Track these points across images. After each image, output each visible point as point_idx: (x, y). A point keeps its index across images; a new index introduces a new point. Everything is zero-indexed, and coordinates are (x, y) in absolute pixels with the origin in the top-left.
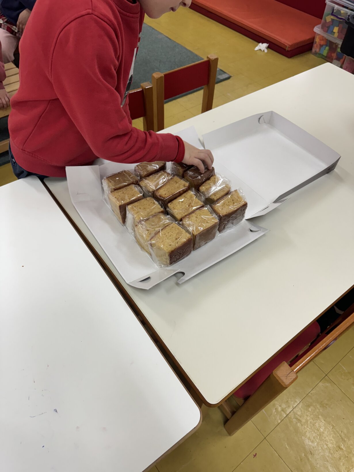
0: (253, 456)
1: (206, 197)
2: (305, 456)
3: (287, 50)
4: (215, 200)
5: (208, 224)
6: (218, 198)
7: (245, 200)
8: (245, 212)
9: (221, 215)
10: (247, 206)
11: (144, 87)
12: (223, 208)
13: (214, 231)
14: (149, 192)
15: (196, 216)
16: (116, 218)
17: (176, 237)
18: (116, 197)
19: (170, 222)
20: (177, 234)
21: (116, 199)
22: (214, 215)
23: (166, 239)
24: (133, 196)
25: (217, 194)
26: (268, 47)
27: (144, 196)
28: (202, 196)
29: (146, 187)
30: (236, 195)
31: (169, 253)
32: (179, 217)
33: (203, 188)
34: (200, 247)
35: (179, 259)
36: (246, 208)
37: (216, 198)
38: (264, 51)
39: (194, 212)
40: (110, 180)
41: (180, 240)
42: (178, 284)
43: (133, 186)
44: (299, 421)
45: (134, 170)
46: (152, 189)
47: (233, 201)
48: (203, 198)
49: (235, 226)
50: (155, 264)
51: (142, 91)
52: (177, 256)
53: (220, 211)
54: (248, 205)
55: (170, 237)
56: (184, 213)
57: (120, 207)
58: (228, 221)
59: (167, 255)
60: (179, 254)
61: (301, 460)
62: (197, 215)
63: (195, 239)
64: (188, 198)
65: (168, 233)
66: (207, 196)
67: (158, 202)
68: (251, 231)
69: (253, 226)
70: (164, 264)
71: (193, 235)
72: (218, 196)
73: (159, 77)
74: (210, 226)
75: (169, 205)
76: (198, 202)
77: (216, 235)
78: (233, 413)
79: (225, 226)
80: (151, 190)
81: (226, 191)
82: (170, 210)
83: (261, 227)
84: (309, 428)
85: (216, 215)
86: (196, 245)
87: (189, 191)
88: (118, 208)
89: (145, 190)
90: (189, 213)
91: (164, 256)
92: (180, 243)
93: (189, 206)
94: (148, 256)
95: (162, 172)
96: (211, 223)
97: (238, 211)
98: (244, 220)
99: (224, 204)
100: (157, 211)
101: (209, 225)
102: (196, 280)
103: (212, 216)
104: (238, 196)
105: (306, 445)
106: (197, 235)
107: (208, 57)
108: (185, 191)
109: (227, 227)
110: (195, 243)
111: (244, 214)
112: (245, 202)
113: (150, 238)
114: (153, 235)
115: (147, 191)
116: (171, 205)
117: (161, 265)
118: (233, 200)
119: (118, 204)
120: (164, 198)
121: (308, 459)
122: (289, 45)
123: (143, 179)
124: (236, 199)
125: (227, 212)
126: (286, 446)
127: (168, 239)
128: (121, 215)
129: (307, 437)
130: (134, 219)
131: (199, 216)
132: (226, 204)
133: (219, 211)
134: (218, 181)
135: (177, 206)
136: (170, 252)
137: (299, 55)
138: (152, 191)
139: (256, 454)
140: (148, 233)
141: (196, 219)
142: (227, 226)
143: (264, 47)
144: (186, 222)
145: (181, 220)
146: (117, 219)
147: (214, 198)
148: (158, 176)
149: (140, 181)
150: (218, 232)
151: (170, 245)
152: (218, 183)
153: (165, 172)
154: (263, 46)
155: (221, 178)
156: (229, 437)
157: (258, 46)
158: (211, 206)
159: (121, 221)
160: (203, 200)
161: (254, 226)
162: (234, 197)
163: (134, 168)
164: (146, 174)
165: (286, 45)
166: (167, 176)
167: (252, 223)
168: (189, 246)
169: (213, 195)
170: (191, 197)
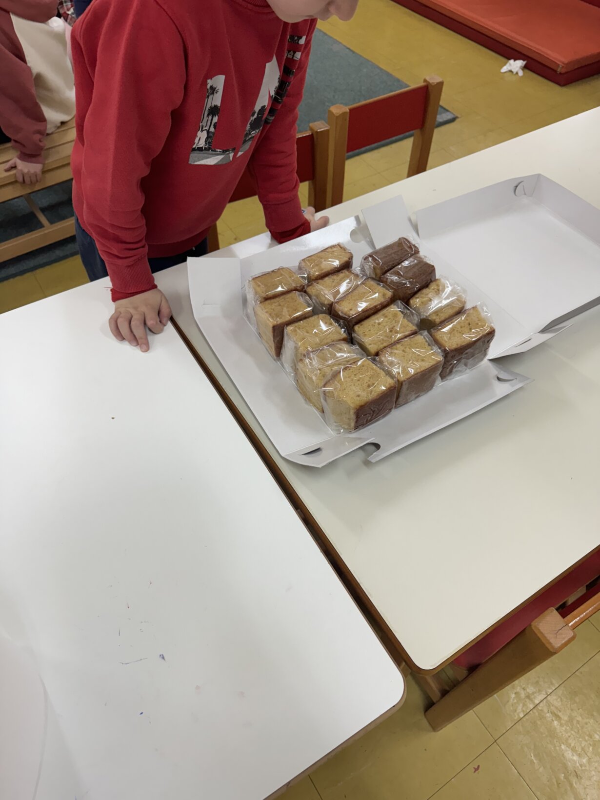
0: (474, 770)
1: (422, 317)
2: (565, 778)
3: (558, 73)
4: (437, 323)
5: (424, 363)
6: (443, 318)
7: (492, 325)
8: (489, 347)
9: (447, 349)
10: (494, 336)
11: (315, 130)
12: (450, 337)
13: (433, 376)
14: (323, 305)
15: (402, 348)
16: (266, 347)
17: (369, 383)
18: (267, 312)
19: (358, 358)
20: (370, 378)
21: (267, 315)
22: (436, 349)
23: (351, 385)
24: (297, 311)
25: (442, 313)
26: (525, 67)
27: (314, 312)
28: (415, 315)
29: (317, 296)
30: (475, 315)
31: (356, 408)
32: (373, 348)
33: (416, 302)
34: (406, 403)
35: (371, 420)
36: (492, 339)
37: (440, 319)
38: (517, 73)
39: (398, 342)
40: (258, 282)
41: (376, 388)
42: (367, 463)
43: (297, 293)
44: (558, 717)
45: (297, 267)
46: (328, 300)
47: (470, 326)
48: (416, 319)
49: (469, 369)
50: (329, 428)
51: (312, 136)
52: (368, 415)
53: (446, 342)
54: (496, 334)
55: (358, 382)
56: (382, 344)
57: (275, 328)
58: (459, 361)
59: (352, 412)
60: (372, 412)
61: (558, 784)
62: (405, 348)
63: (400, 389)
64: (389, 317)
65: (355, 375)
66: (424, 315)
67: (338, 324)
68: (499, 379)
69: (502, 372)
70: (344, 429)
71: (398, 380)
72: (443, 316)
73: (341, 113)
74: (427, 367)
75: (356, 328)
76: (408, 325)
77: (436, 384)
78: (444, 693)
79: (452, 368)
80: (326, 302)
81: (458, 308)
82: (358, 335)
83: (518, 374)
84: (575, 732)
85: (440, 348)
86: (400, 399)
87: (392, 306)
88: (271, 329)
89: (316, 302)
90: (390, 343)
91: (346, 413)
92: (376, 394)
93: (391, 331)
94: (317, 412)
95: (346, 272)
96: (430, 362)
97: (478, 344)
98: (486, 360)
99: (452, 330)
100: (335, 338)
101: (426, 365)
102: (398, 459)
103: (432, 350)
104: (478, 318)
105: (568, 759)
106: (405, 381)
107: (425, 81)
108: (384, 306)
109: (456, 371)
110: (400, 395)
111: (487, 349)
112: (491, 328)
113: (323, 384)
114: (329, 377)
115: (319, 303)
116: (360, 329)
117: (339, 430)
118: (469, 324)
119: (272, 322)
120: (349, 317)
121: (571, 785)
122: (563, 63)
123: (313, 282)
124: (475, 321)
125: (457, 345)
126: (533, 758)
127: (354, 385)
128: (274, 341)
129: (570, 746)
130: (296, 349)
131: (409, 349)
132: (457, 331)
133: (443, 342)
134: (443, 290)
135: (369, 330)
136: (358, 407)
137: (579, 82)
138: (328, 304)
139: (479, 766)
140: (320, 373)
141: (404, 353)
142: (456, 369)
143: (517, 67)
144: (387, 358)
145: (377, 354)
146: (267, 350)
147: (435, 319)
148: (338, 278)
149: (308, 286)
150: (439, 378)
151: (359, 396)
152: (443, 294)
153: (350, 272)
154: (516, 65)
155: (449, 285)
156: (433, 734)
157: (508, 65)
158: (429, 332)
159: (273, 352)
160: (416, 322)
161: (505, 371)
162: (472, 319)
163: (298, 264)
164: (319, 275)
165: (558, 62)
166: (354, 280)
167: (501, 366)
168: (389, 399)
169: (433, 315)
170: (395, 315)
